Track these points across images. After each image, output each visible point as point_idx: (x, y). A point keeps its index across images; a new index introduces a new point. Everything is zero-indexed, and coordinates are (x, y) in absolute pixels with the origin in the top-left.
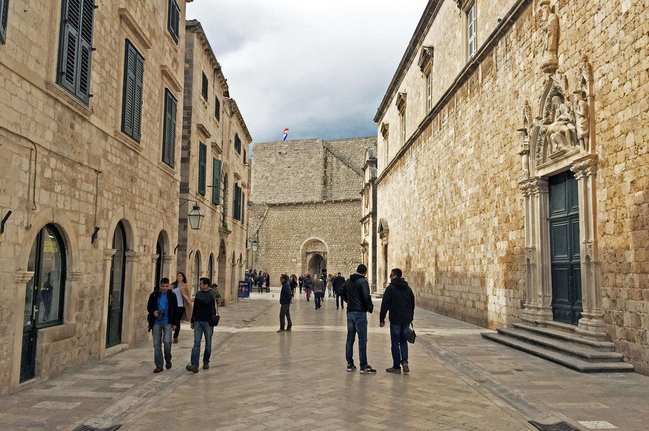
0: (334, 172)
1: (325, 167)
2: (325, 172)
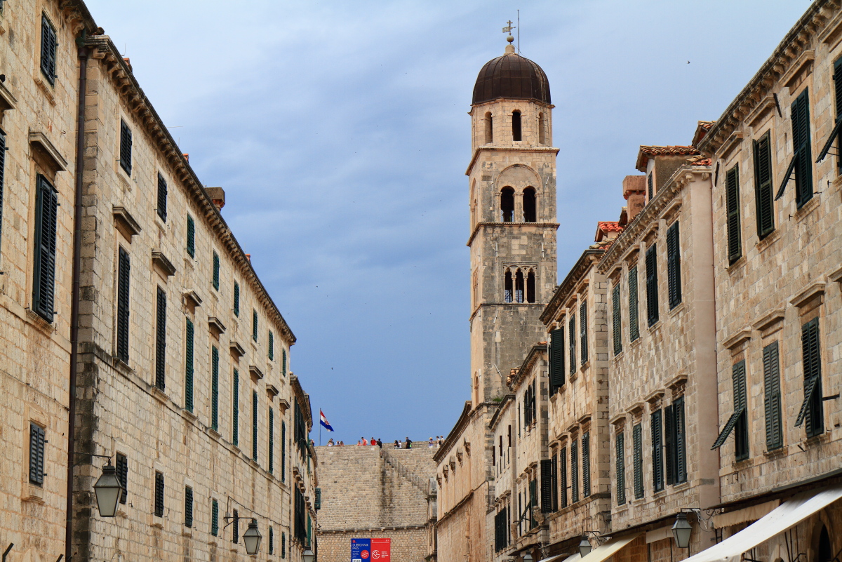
0: (395, 490)
1: (383, 483)
2: (383, 489)
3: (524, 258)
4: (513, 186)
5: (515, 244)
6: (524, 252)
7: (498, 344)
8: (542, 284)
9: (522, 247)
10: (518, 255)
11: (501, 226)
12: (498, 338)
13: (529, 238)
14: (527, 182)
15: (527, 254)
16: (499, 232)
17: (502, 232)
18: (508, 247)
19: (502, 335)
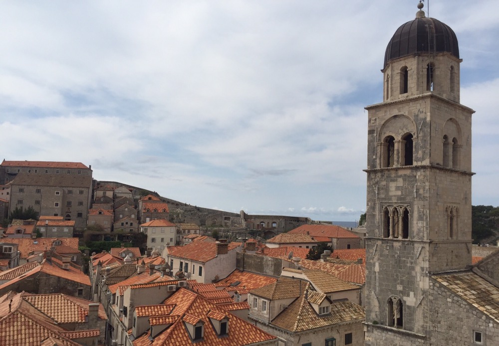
3: (399, 198)
4: (393, 135)
5: (393, 185)
6: (399, 193)
7: (377, 274)
8: (415, 222)
9: (398, 188)
10: (395, 196)
11: (382, 171)
12: (377, 268)
13: (404, 180)
14: (404, 130)
15: (402, 195)
16: (380, 177)
17: (382, 176)
18: (387, 189)
19: (380, 266)
